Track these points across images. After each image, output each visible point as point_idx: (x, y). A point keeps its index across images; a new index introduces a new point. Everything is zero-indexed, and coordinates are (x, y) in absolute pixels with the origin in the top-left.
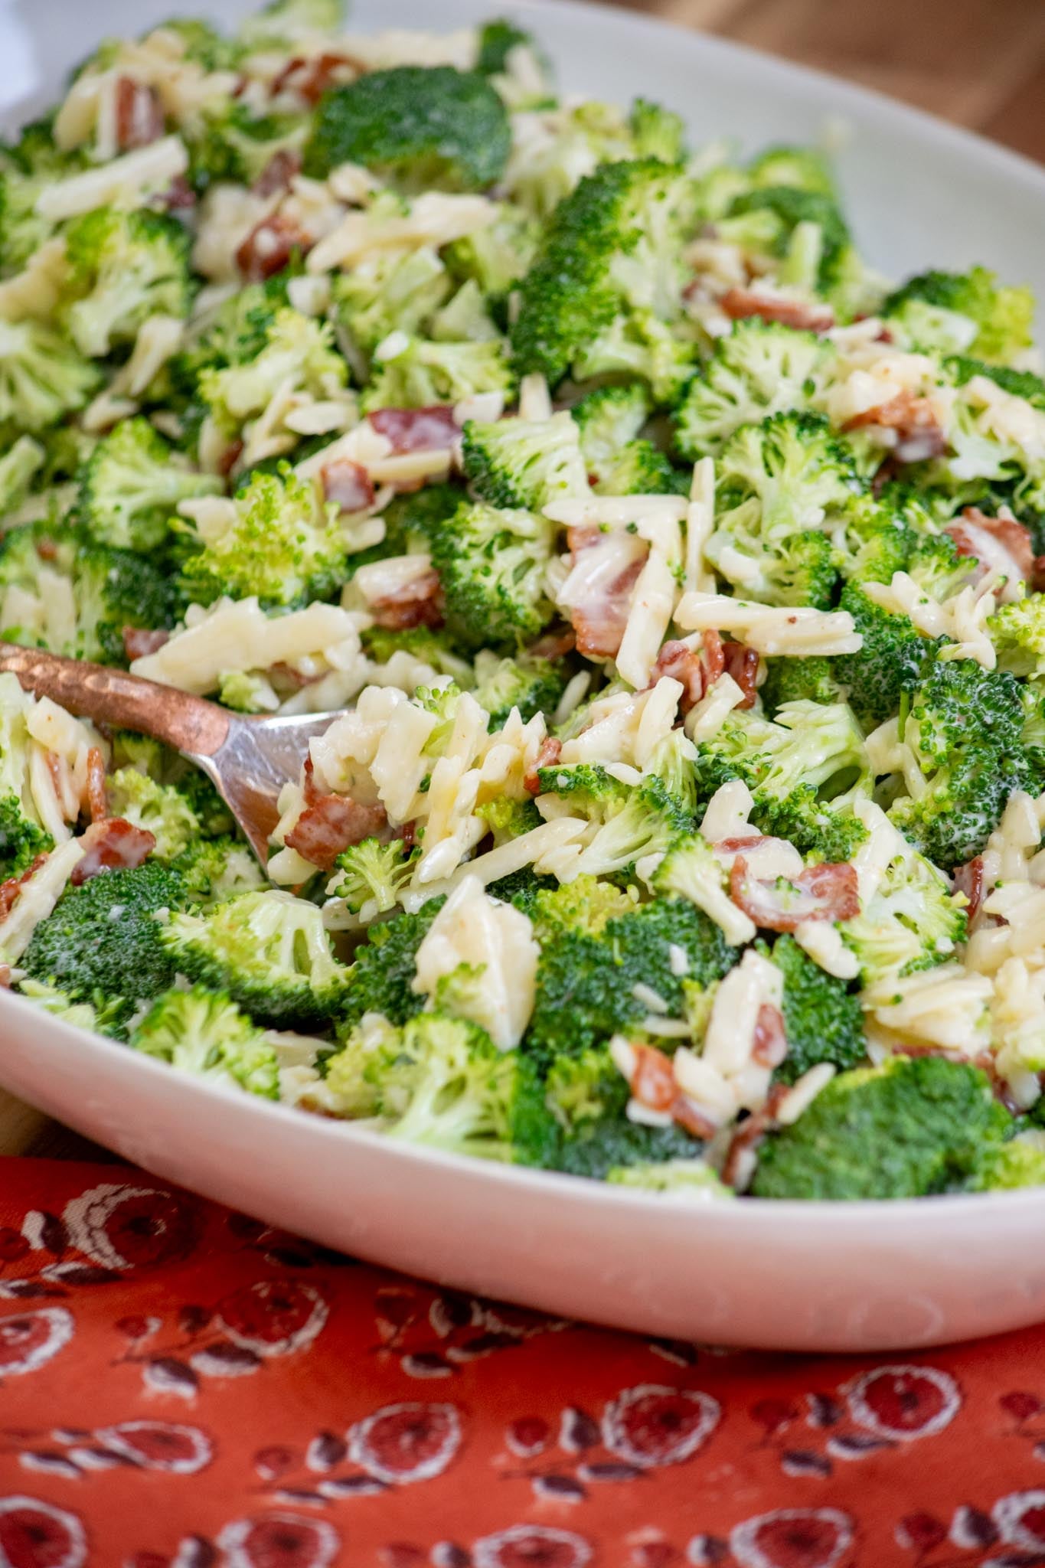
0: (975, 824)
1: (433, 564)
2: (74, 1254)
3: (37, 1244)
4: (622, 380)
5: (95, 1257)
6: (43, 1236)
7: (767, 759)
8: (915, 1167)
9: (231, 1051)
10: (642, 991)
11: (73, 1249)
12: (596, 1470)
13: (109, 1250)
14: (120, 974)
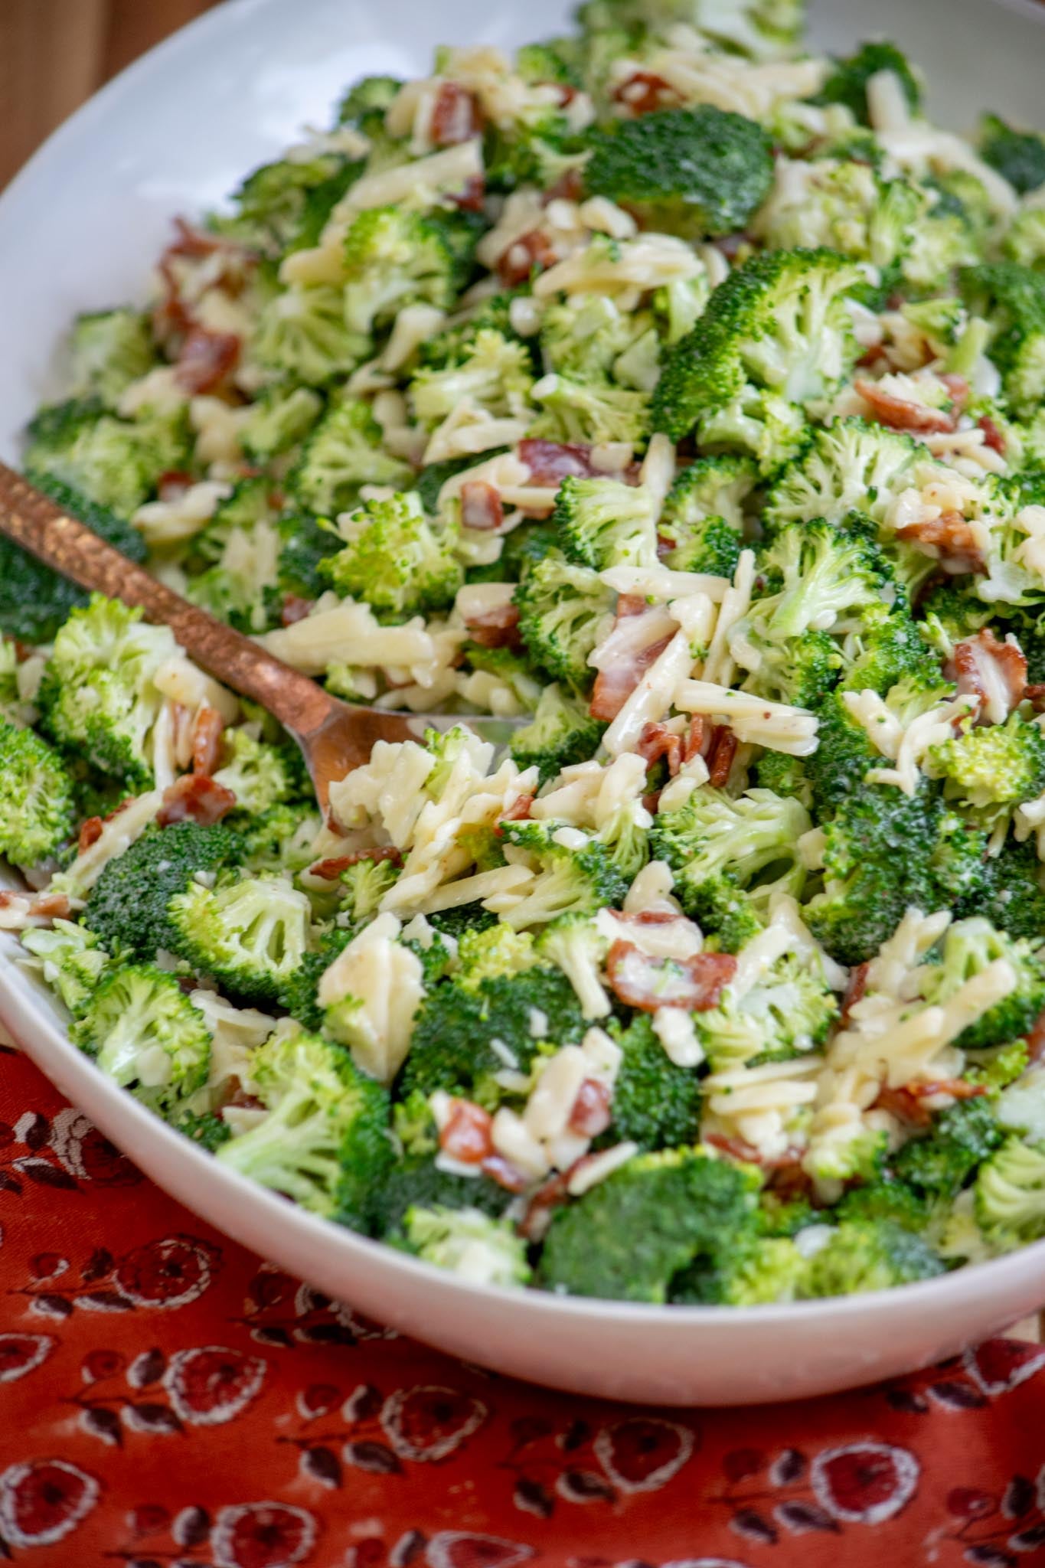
0: (872, 931)
1: (513, 599)
2: (47, 1153)
3: (21, 1138)
4: (735, 451)
5: (63, 1161)
6: (29, 1134)
7: (703, 842)
8: (663, 1256)
9: (164, 1028)
10: (497, 1045)
11: (49, 1148)
12: (360, 1452)
13: (77, 1158)
14: (151, 924)
